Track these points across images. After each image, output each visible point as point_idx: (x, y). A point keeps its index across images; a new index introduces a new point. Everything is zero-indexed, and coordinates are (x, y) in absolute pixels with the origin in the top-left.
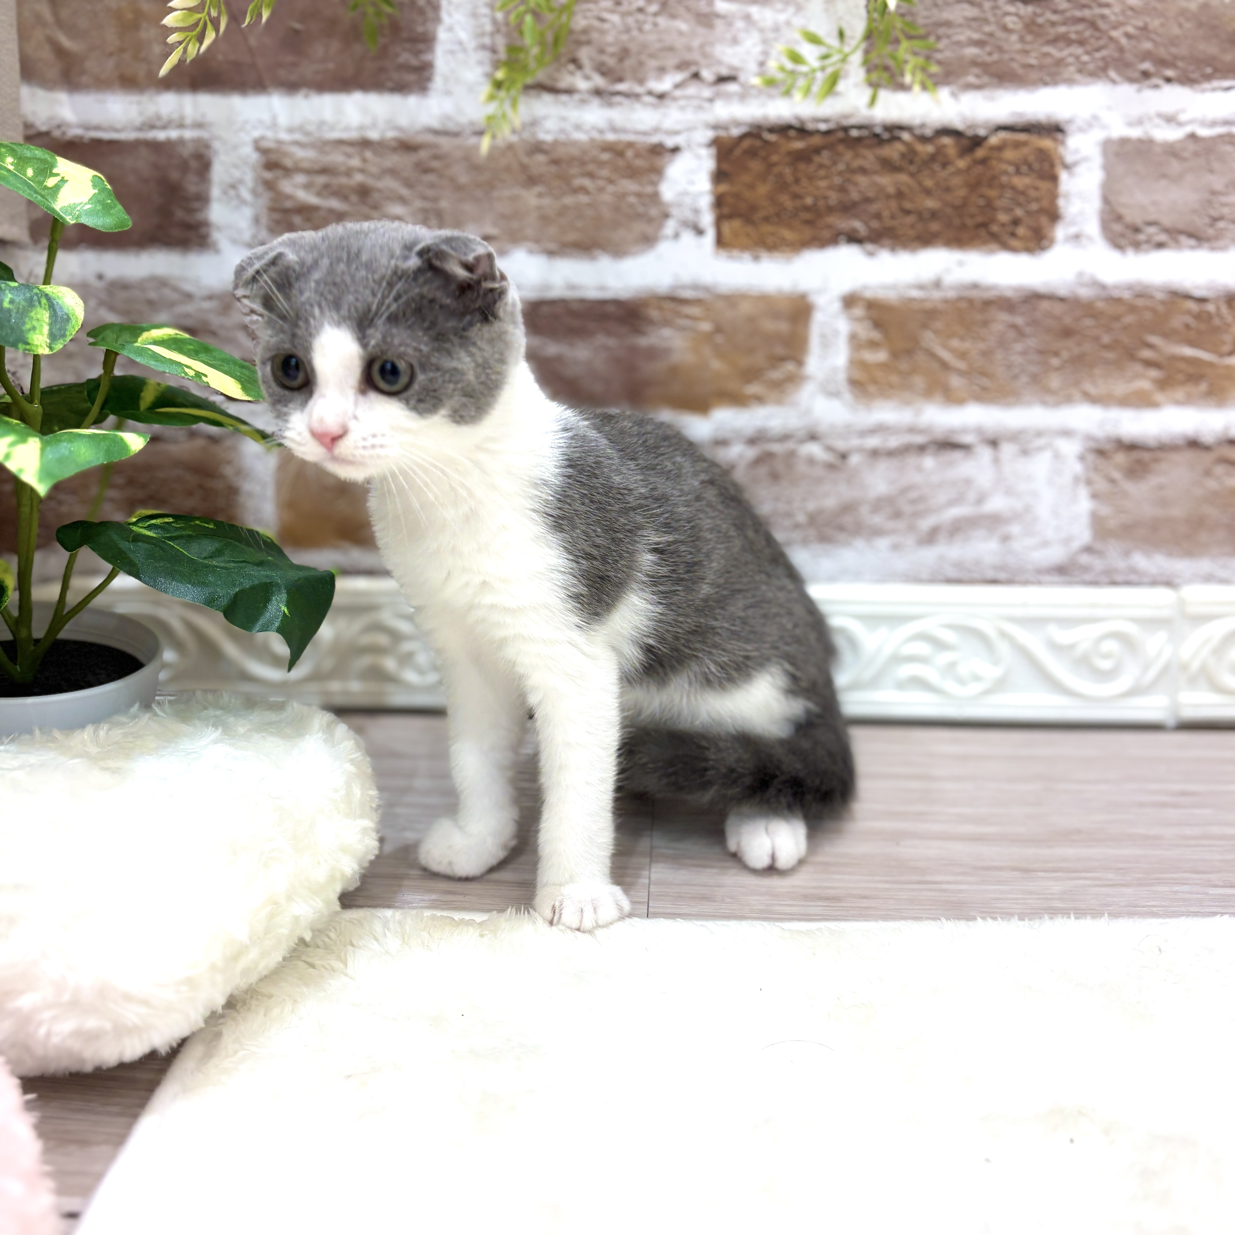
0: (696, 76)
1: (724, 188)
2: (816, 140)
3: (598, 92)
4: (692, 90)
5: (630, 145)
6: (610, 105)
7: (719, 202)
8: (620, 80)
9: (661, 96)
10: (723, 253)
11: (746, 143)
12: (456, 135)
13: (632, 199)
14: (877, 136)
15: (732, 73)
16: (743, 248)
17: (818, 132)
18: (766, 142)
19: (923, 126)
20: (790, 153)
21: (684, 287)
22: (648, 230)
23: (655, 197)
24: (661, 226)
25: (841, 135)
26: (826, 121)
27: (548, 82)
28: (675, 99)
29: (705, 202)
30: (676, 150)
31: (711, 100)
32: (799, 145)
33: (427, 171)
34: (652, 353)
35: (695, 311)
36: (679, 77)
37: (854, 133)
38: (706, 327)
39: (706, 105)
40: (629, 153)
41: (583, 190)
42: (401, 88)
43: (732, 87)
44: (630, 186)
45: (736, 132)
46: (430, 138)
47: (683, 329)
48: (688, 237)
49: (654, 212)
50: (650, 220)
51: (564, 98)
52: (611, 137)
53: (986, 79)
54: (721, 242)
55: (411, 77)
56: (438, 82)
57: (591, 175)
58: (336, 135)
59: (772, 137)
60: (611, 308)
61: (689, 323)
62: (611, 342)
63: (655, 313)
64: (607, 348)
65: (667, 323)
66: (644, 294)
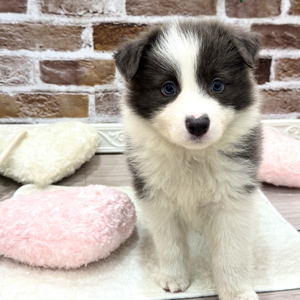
0: (88, 11)
1: (95, 37)
2: (116, 26)
3: (66, 14)
4: (88, 14)
5: (74, 26)
6: (69, 17)
7: (94, 40)
8: (71, 12)
9: (81, 16)
10: (96, 51)
11: (100, 27)
12: (33, 23)
13: (75, 39)
14: (129, 26)
15: (96, 11)
16: (100, 50)
17: (116, 25)
18: (105, 27)
19: (139, 24)
20: (110, 29)
21: (87, 58)
22: (79, 46)
23: (80, 38)
24: (81, 45)
25: (121, 25)
26: (118, 22)
27: (55, 12)
28: (84, 17)
29: (91, 40)
30: (84, 28)
31: (92, 17)
32: (112, 27)
33: (26, 31)
34: (80, 73)
35: (90, 63)
36: (84, 12)
37: (124, 25)
38: (92, 67)
39: (91, 18)
40: (74, 29)
41: (63, 36)
42: (19, 12)
43: (96, 14)
44: (74, 36)
45: (98, 24)
46: (27, 24)
47: (87, 67)
48: (88, 47)
49: (80, 42)
50: (79, 44)
51: (58, 15)
52: (69, 25)
53: (152, 14)
54: (95, 48)
55: (22, 10)
56: (28, 11)
57: (65, 33)
58: (4, 22)
59: (106, 26)
60: (71, 63)
61: (89, 66)
62: (71, 70)
63: (81, 64)
64: (70, 71)
65: (83, 66)
66: (78, 60)
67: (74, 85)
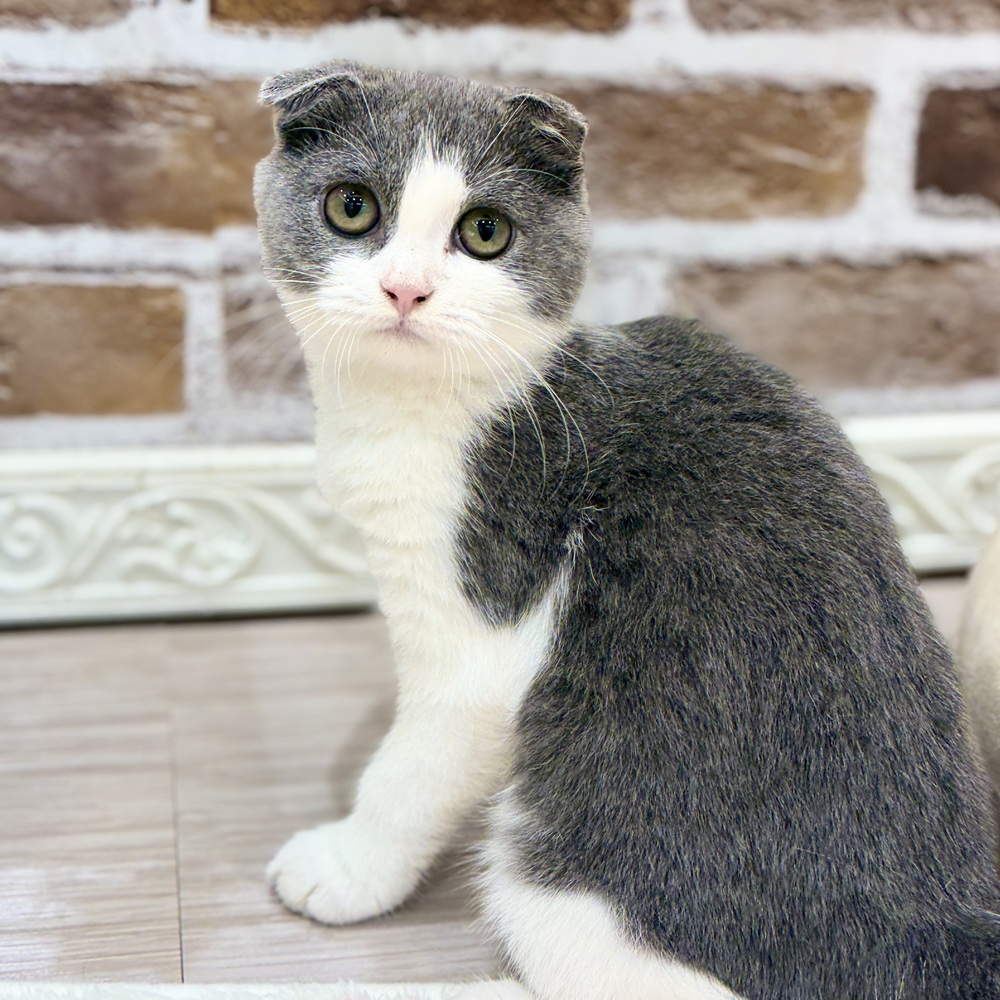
10: (220, 27)
16: (247, 21)
21: (171, 70)
34: (132, 155)
35: (189, 101)
38: (203, 121)
47: (171, 124)
54: (216, 12)
60: (70, 95)
61: (178, 116)
62: (75, 140)
63: (132, 104)
64: (70, 148)
65: (149, 116)
66: (116, 78)
67: (97, 227)
